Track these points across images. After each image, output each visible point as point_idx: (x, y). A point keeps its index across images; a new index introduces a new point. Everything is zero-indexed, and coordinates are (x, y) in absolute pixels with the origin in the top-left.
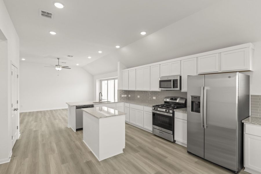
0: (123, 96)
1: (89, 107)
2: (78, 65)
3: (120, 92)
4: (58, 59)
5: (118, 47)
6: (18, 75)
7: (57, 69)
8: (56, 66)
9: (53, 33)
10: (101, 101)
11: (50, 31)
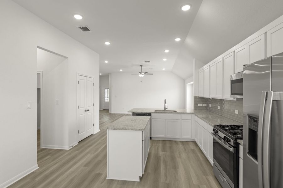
0: (200, 105)
1: (145, 116)
2: (164, 69)
3: (195, 100)
4: (141, 66)
5: (178, 40)
6: (94, 84)
7: (141, 75)
8: (139, 73)
9: (107, 43)
10: (166, 110)
11: (104, 42)
